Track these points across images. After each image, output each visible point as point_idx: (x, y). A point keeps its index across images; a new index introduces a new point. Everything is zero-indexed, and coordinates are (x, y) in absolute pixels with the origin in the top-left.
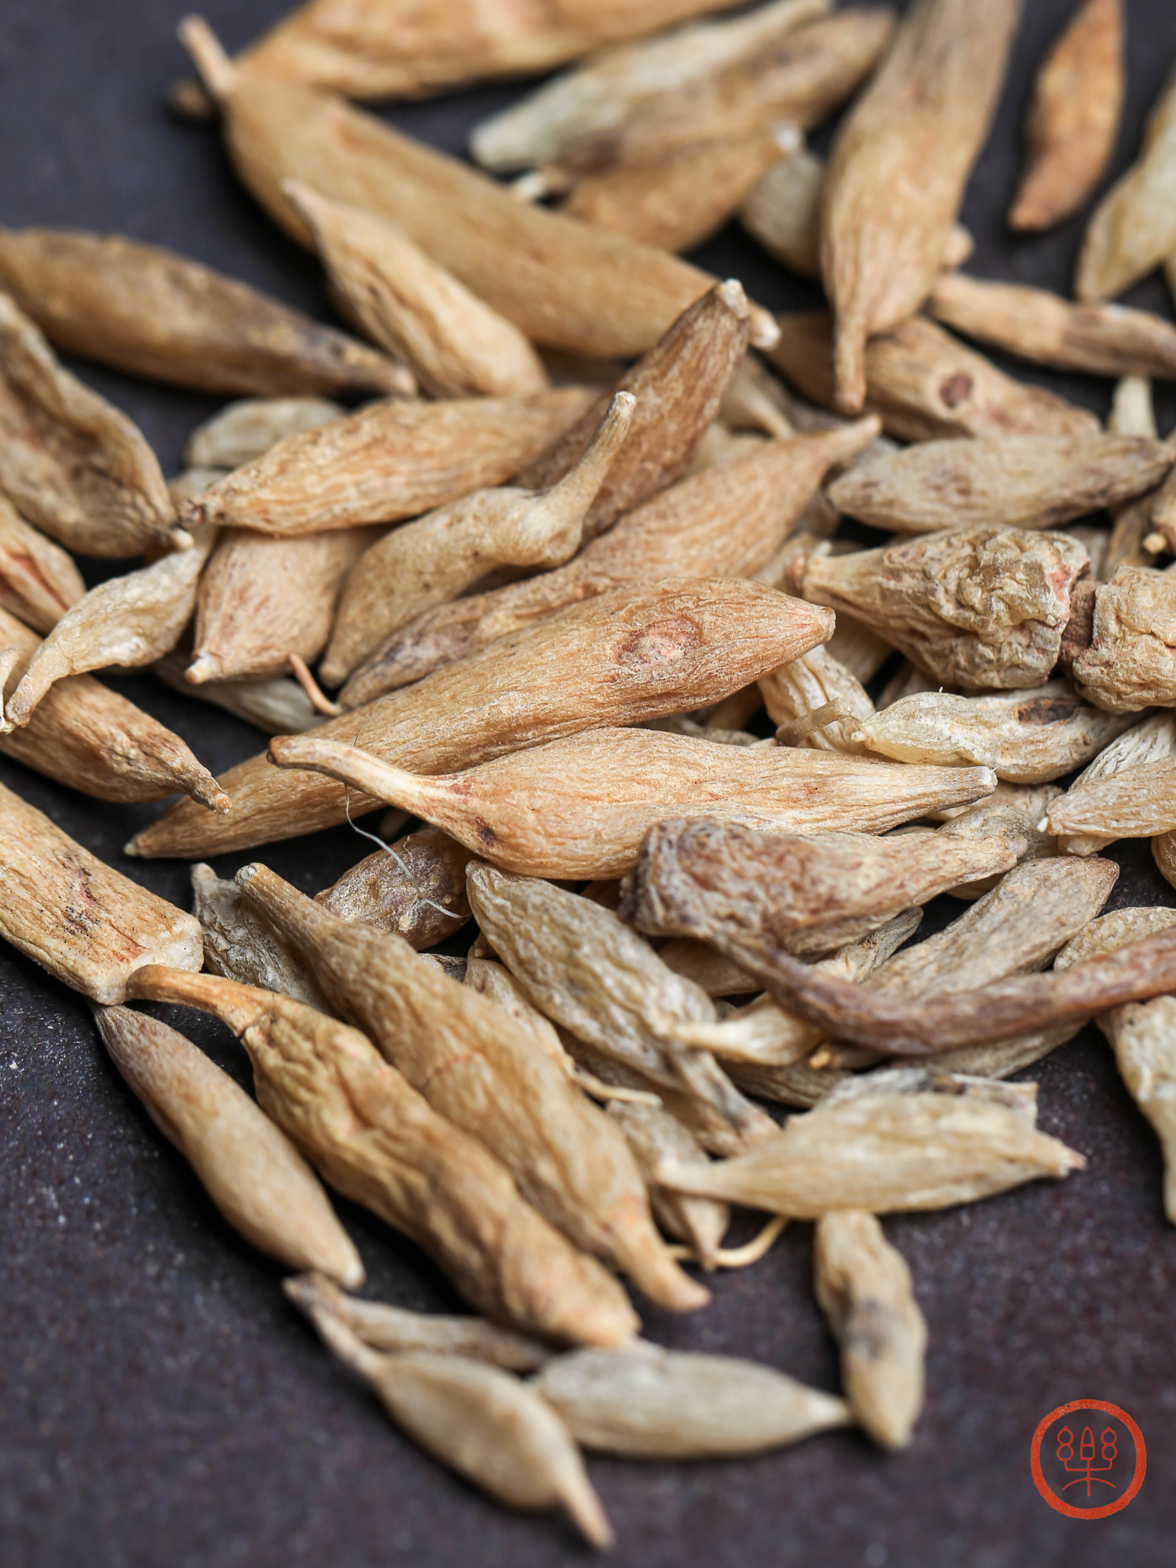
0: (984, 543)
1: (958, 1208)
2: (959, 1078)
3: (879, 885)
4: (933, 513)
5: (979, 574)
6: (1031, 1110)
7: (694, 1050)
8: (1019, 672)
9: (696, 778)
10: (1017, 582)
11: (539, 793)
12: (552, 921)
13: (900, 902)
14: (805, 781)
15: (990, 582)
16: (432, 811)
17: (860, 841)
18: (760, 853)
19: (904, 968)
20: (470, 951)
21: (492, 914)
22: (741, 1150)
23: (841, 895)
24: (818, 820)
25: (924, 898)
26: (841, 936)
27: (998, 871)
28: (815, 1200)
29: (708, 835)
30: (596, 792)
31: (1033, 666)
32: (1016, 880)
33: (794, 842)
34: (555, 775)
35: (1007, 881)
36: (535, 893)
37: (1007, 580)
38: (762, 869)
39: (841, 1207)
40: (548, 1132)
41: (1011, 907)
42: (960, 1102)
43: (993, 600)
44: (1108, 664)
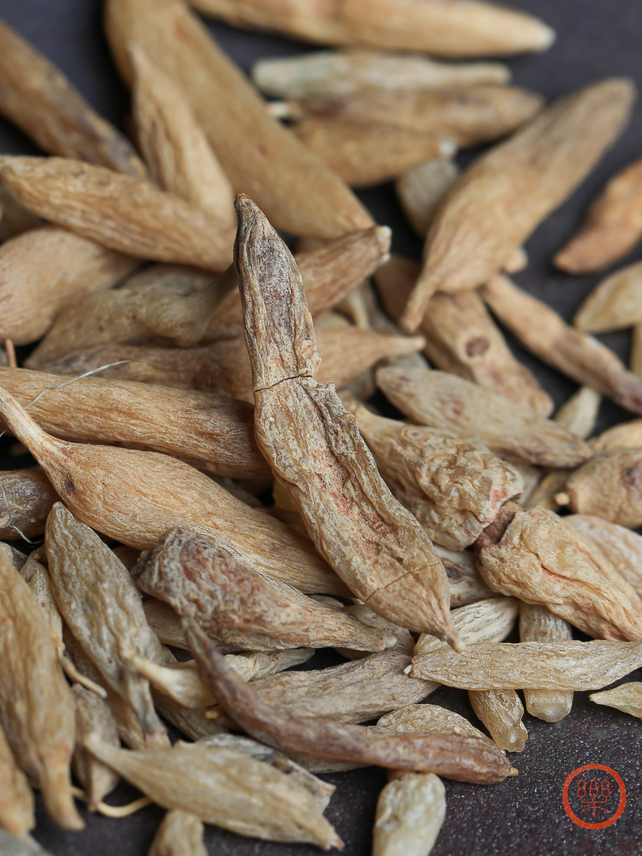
0: (465, 451)
1: (256, 840)
2: (291, 763)
3: (293, 623)
4: (433, 415)
5: (452, 469)
6: (326, 801)
7: (140, 675)
8: (448, 538)
9: (210, 510)
10: (473, 485)
11: (112, 475)
12: (93, 559)
13: (301, 640)
14: (273, 541)
15: (457, 477)
16: (44, 457)
17: (295, 594)
18: (230, 572)
19: (287, 682)
20: (32, 554)
21: (58, 537)
22: (142, 748)
23: (268, 618)
24: (270, 568)
25: (318, 645)
26: (257, 644)
27: (370, 650)
28: (172, 797)
29: (205, 548)
30: (145, 491)
31: (458, 539)
32: (378, 659)
33: (255, 575)
34: (126, 470)
35: (373, 658)
36: (90, 538)
37: (467, 481)
38: (228, 581)
39: (186, 809)
40: (31, 686)
41: (368, 675)
42: (285, 778)
43: (454, 488)
44: (502, 560)
